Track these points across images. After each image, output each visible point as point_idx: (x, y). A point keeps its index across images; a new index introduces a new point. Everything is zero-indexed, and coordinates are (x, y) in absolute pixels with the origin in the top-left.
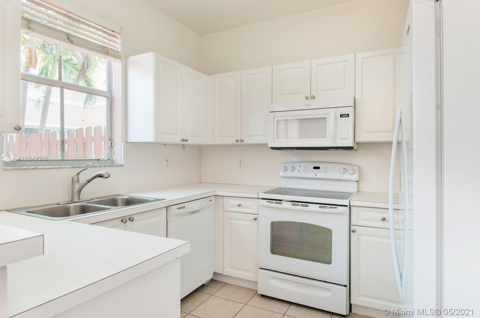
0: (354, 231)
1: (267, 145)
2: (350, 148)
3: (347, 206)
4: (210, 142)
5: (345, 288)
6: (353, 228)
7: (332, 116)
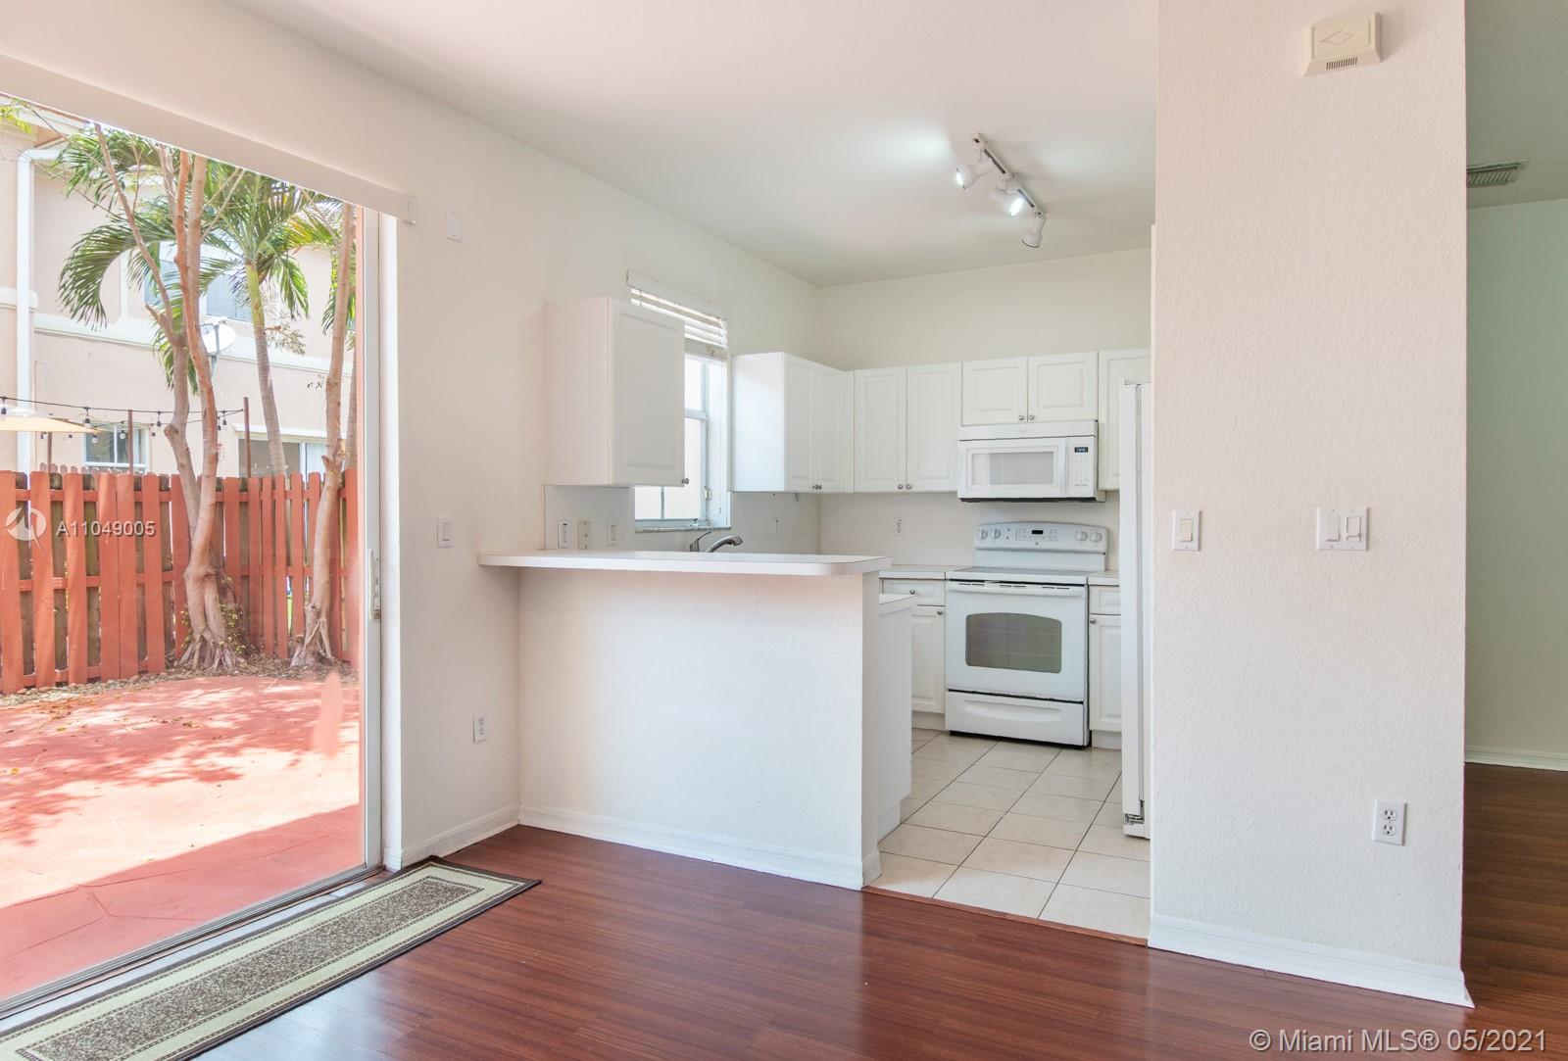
0: (1093, 622)
1: (955, 493)
2: (1092, 499)
3: (1082, 585)
4: (849, 489)
5: (1081, 705)
6: (1092, 617)
7: (1061, 448)
